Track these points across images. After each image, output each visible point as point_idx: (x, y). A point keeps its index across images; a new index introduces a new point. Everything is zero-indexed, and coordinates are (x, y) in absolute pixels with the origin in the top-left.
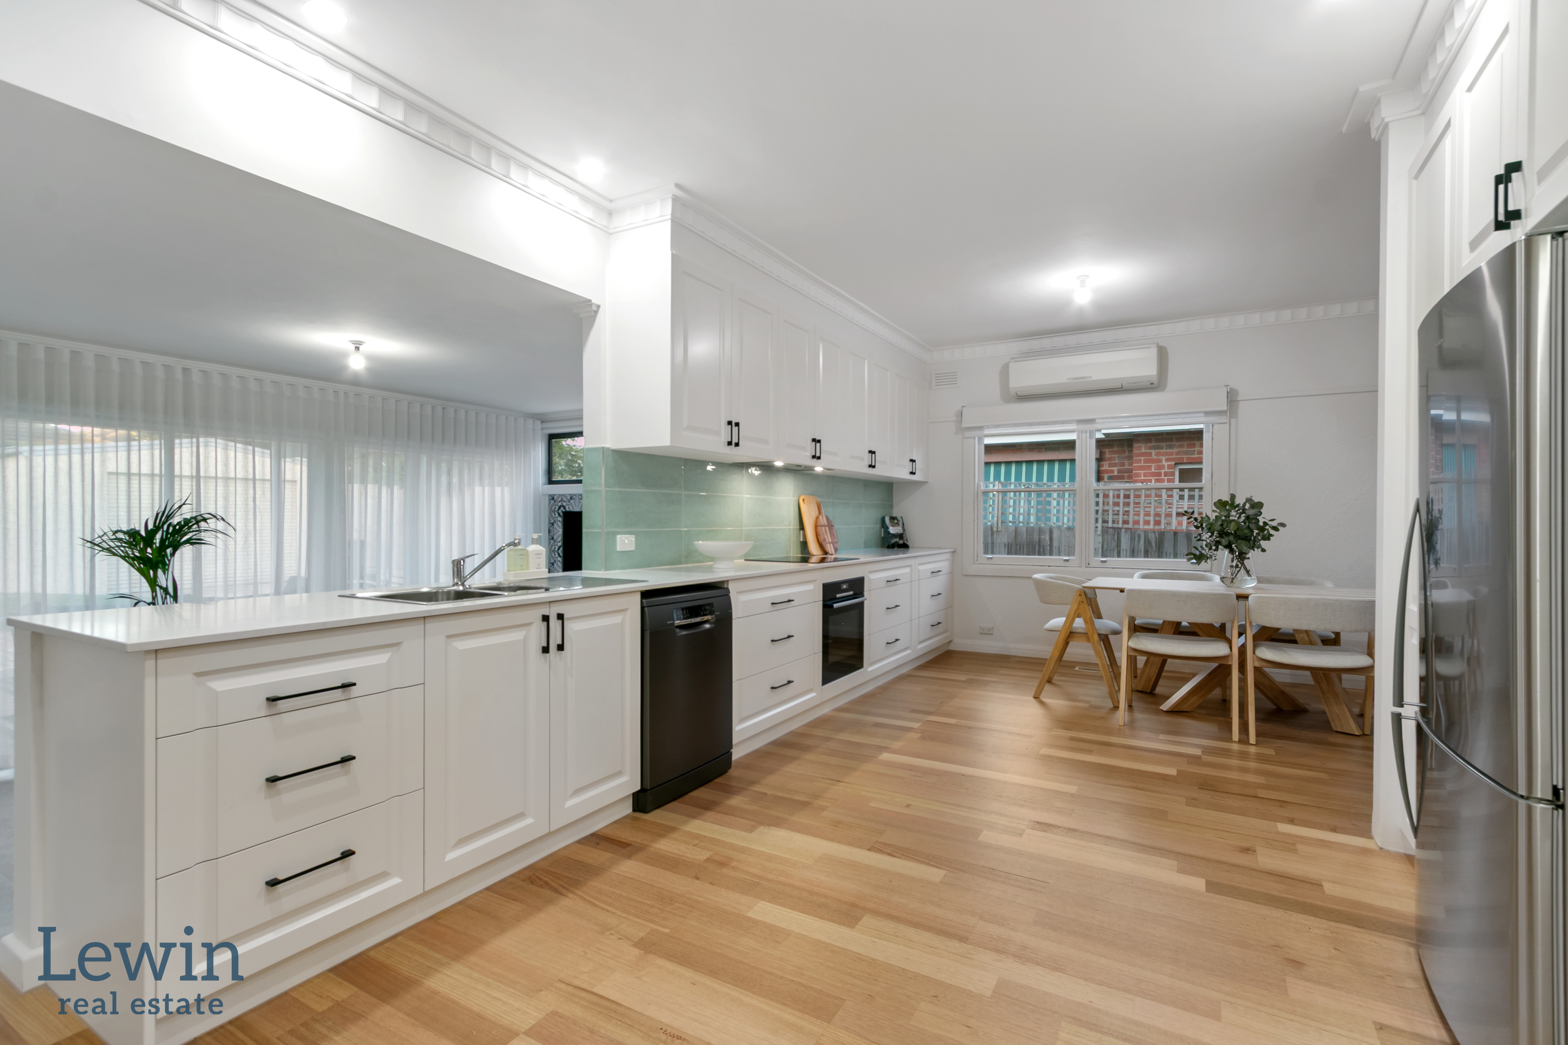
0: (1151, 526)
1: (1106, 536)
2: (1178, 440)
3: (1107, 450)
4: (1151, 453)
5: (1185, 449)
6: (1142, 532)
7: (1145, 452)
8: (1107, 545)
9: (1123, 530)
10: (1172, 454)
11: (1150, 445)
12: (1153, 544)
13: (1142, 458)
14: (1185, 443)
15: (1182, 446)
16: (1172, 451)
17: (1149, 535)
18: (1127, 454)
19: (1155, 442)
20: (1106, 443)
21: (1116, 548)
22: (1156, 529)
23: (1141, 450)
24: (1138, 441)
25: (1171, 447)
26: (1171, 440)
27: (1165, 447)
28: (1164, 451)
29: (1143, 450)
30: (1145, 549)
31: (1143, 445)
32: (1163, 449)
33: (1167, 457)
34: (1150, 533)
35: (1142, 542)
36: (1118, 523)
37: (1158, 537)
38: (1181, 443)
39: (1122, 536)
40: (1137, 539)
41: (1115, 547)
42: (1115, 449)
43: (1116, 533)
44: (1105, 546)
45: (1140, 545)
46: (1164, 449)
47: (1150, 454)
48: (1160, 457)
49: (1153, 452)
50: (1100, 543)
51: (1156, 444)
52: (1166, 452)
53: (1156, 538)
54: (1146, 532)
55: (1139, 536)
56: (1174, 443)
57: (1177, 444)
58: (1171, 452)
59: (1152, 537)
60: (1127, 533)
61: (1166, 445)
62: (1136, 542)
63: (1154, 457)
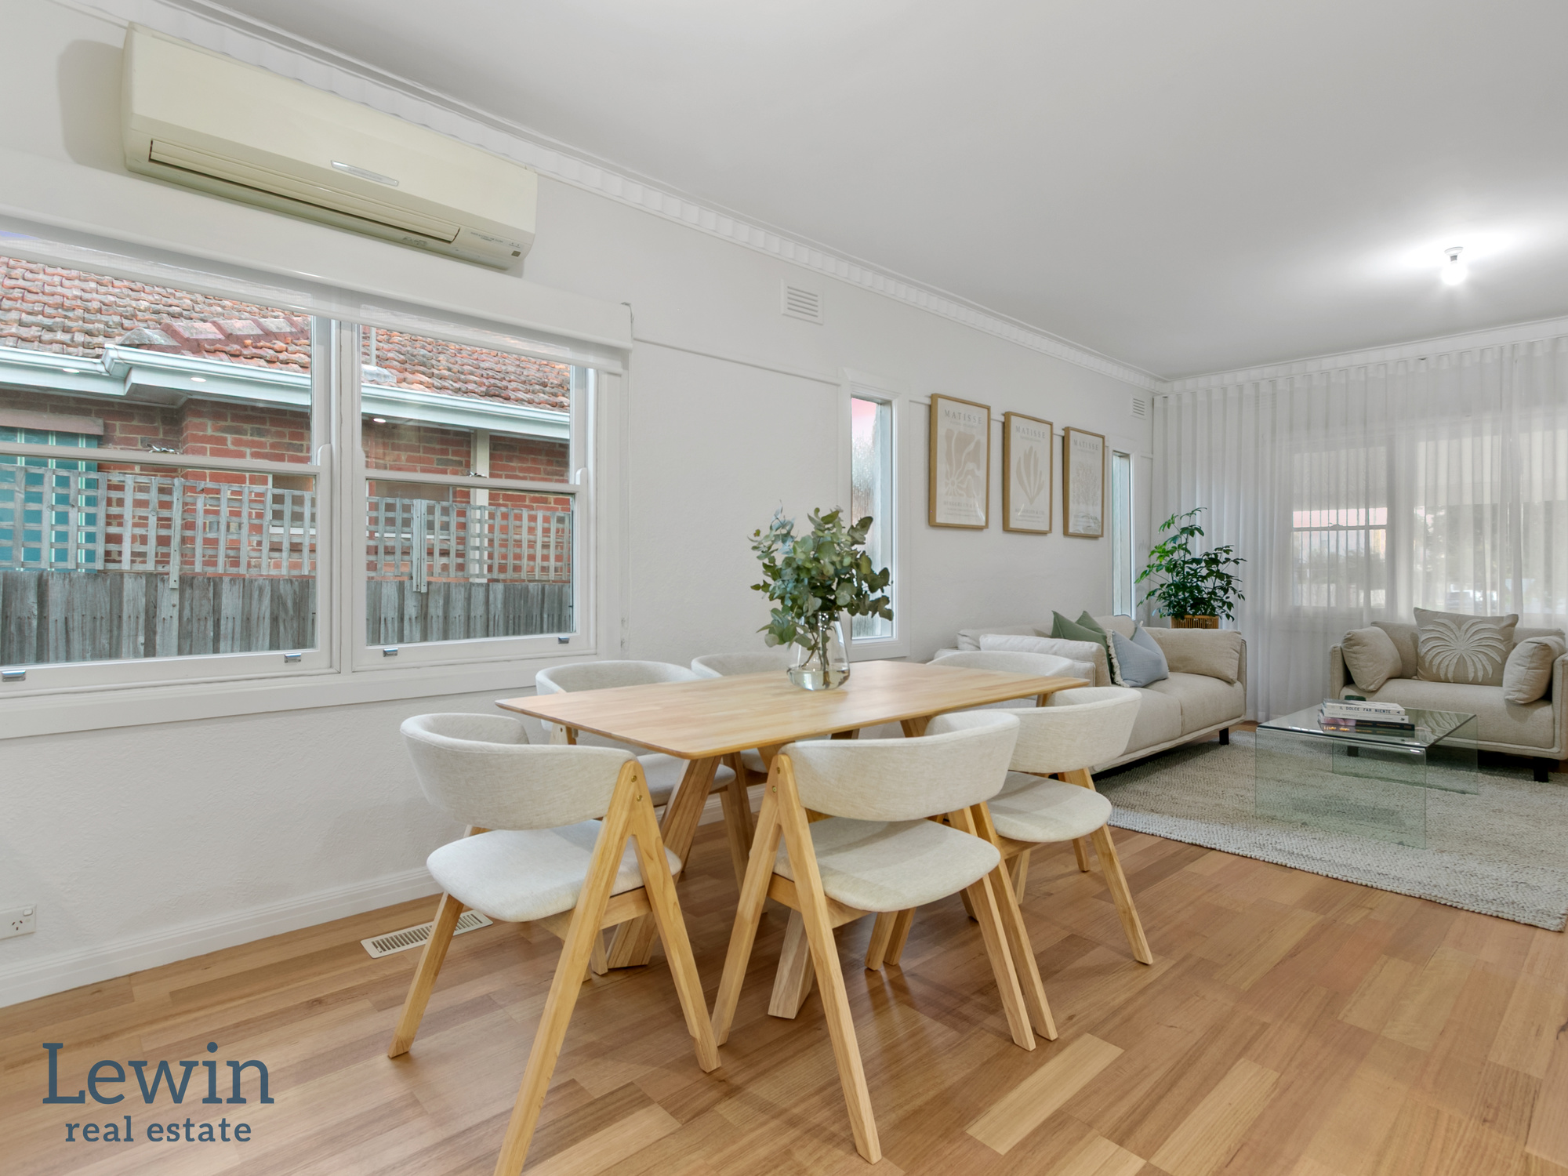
0: (284, 571)
1: (188, 591)
2: (274, 422)
3: (118, 423)
4: (225, 439)
5: (287, 440)
6: (268, 582)
7: (212, 436)
8: (192, 609)
9: (226, 579)
10: (261, 445)
11: (222, 423)
12: (290, 604)
13: (208, 446)
14: (287, 431)
15: (281, 435)
16: (263, 439)
17: (281, 587)
18: (161, 436)
19: (232, 421)
20: (116, 408)
21: (211, 614)
22: (294, 576)
23: (205, 430)
24: (199, 414)
25: (260, 433)
26: (262, 421)
27: (249, 432)
28: (249, 438)
29: (209, 432)
30: (272, 613)
31: (209, 423)
32: (246, 435)
33: (254, 450)
34: (281, 582)
35: (267, 601)
36: (215, 564)
37: (297, 590)
38: (280, 429)
39: (224, 591)
40: (256, 594)
41: (208, 613)
42: (135, 423)
43: (212, 584)
44: (187, 613)
45: (263, 608)
46: (249, 434)
47: (223, 441)
48: (242, 449)
49: (229, 437)
50: (174, 606)
51: (234, 424)
52: (253, 442)
53: (295, 593)
54: (274, 582)
55: (261, 590)
56: (267, 427)
57: (274, 429)
58: (261, 442)
59: (286, 590)
60: (235, 584)
61: (252, 429)
62: (255, 603)
63: (231, 447)
